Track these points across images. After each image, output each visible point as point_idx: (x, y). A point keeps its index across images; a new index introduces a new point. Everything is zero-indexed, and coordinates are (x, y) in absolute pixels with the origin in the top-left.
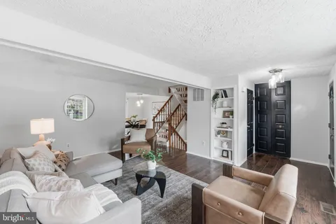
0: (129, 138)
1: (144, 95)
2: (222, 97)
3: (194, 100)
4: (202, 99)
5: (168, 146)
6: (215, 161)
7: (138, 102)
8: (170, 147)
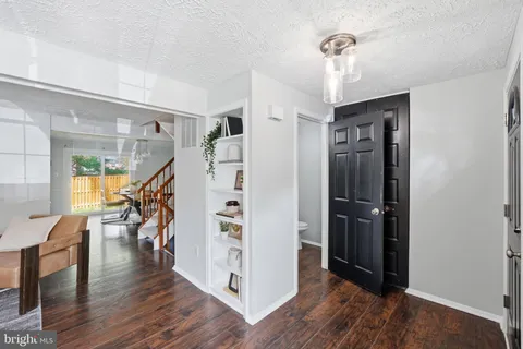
2: (227, 135)
3: (183, 146)
5: (156, 247)
8: (161, 250)
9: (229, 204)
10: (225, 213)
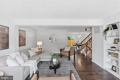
0: (64, 49)
1: (81, 33)
2: (111, 29)
3: (95, 33)
4: (99, 32)
5: (86, 55)
6: (106, 71)
7: (79, 36)
8: (87, 56)
9: (112, 47)
10: (111, 50)
